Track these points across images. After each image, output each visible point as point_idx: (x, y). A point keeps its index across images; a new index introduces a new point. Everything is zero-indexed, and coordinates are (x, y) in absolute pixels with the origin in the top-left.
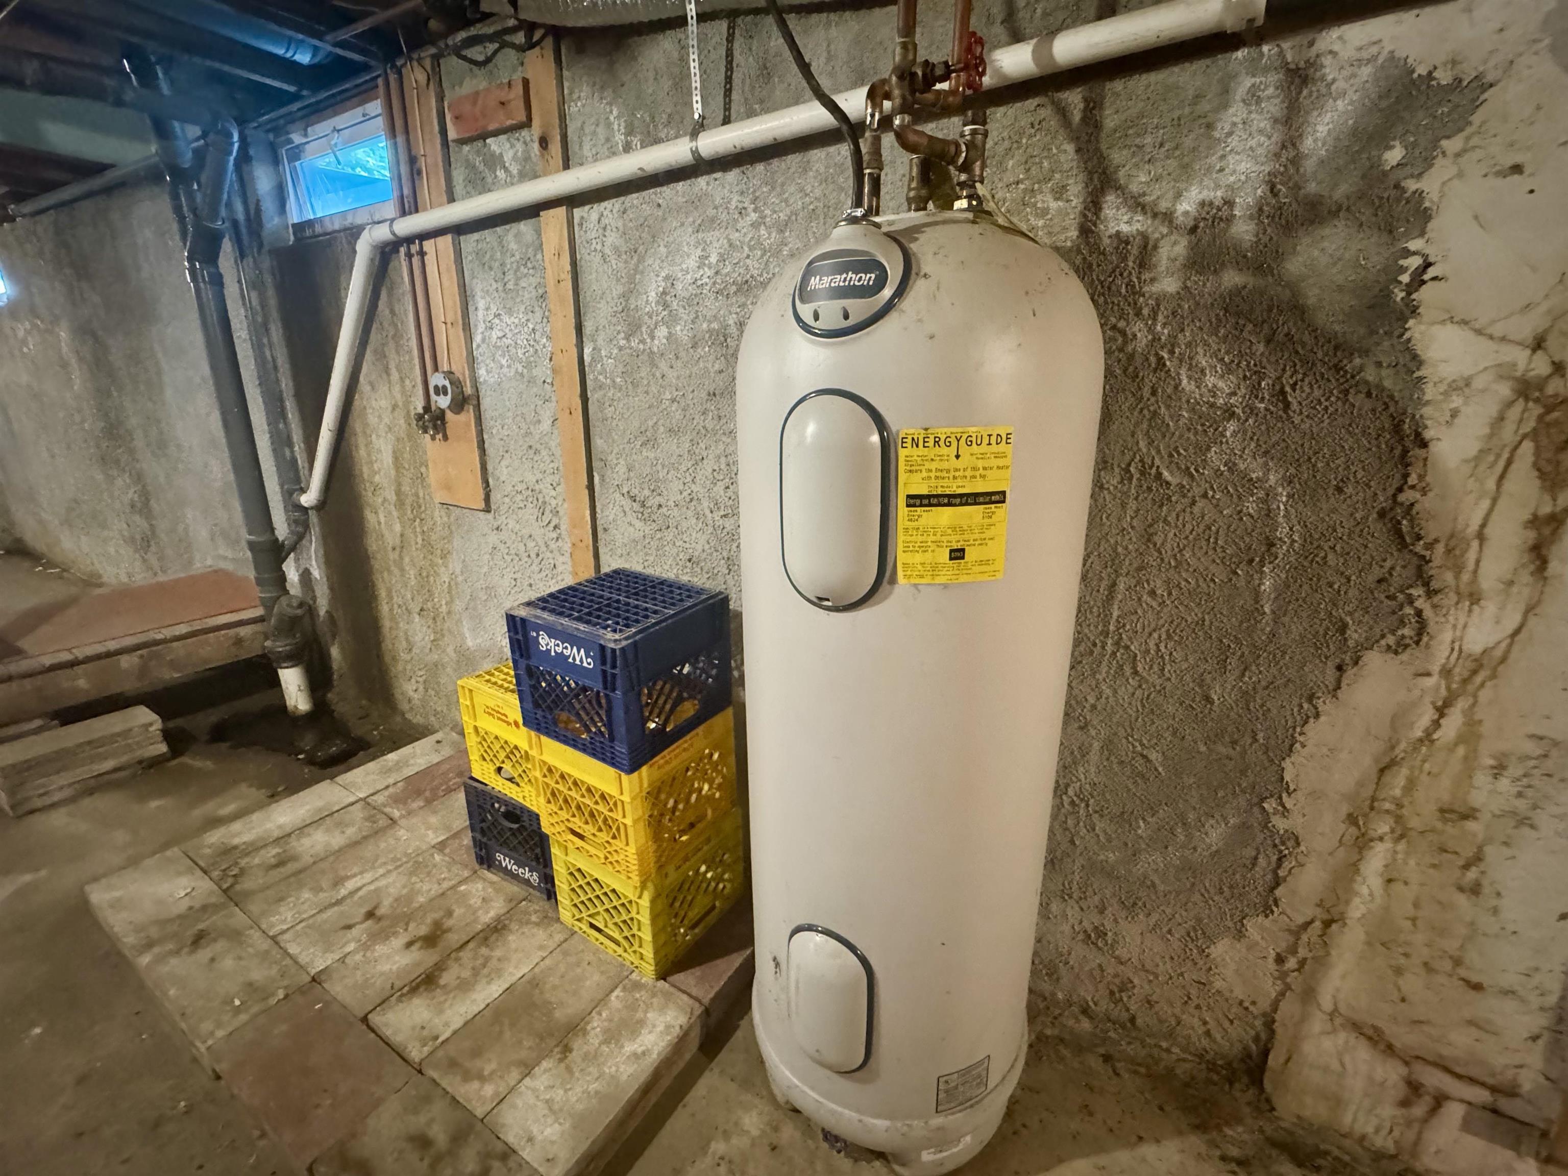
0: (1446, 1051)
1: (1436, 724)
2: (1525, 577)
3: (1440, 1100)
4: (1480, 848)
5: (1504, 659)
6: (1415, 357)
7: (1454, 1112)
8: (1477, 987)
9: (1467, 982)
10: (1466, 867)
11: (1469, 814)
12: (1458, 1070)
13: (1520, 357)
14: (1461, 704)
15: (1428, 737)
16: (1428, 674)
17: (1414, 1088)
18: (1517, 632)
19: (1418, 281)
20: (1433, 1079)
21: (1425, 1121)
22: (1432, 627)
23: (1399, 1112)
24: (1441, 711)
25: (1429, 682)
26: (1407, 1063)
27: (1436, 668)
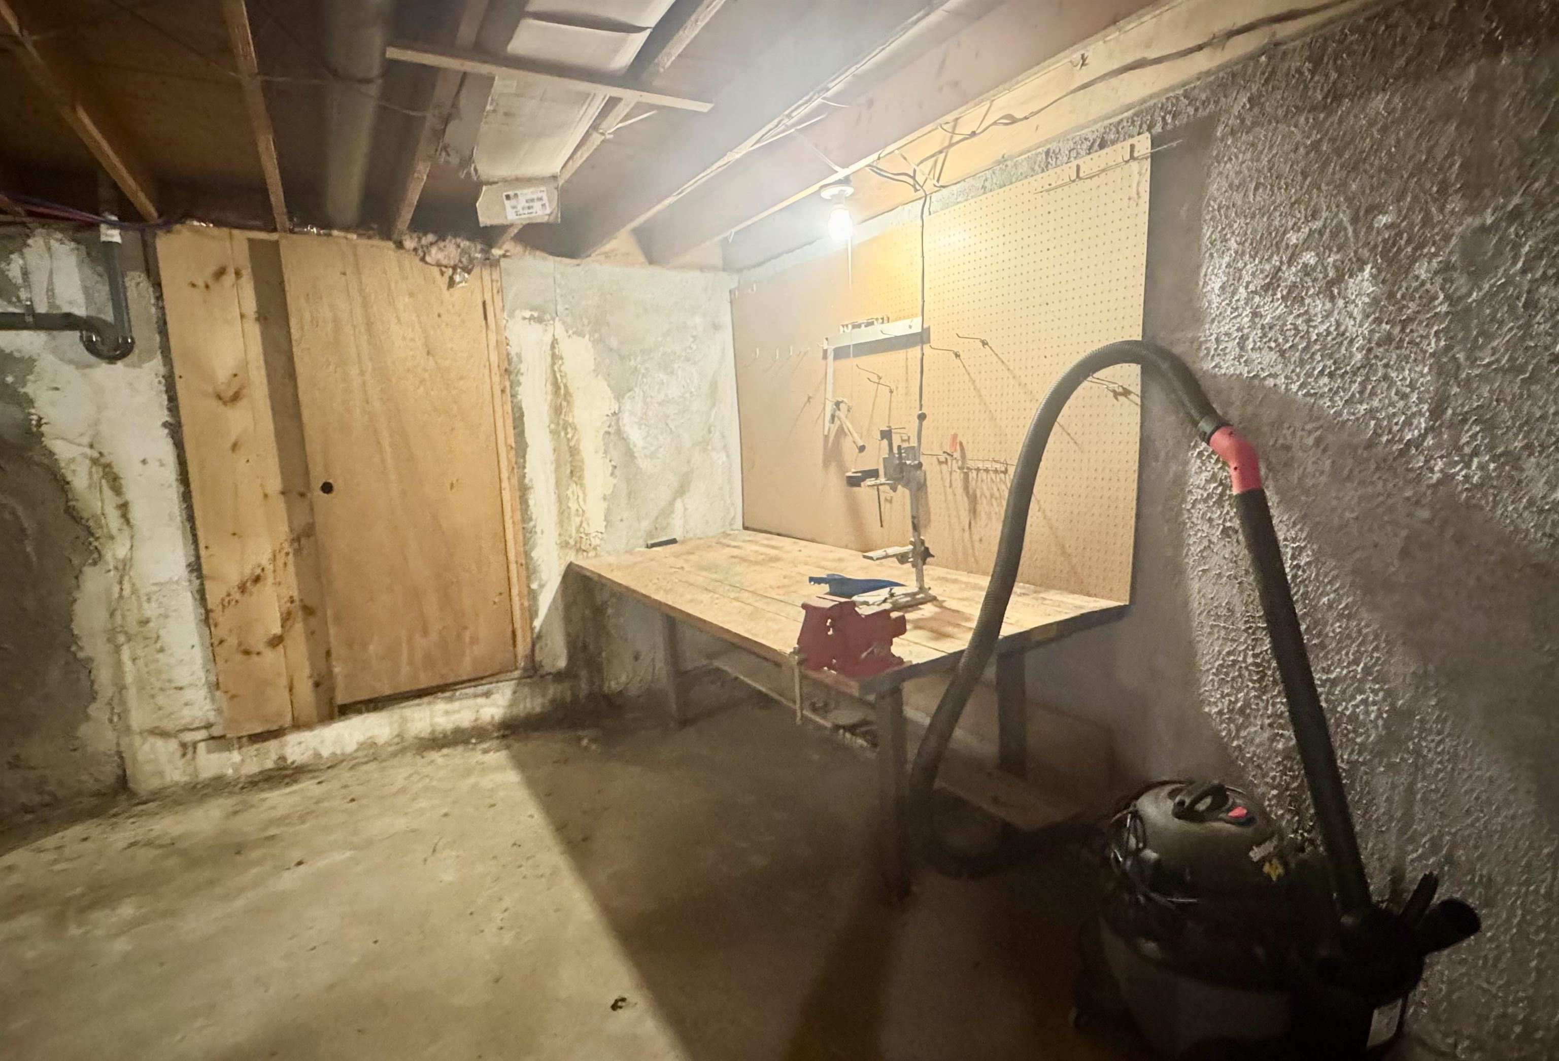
0: (183, 722)
1: (122, 589)
2: (125, 527)
3: (195, 745)
4: (157, 633)
5: (131, 559)
6: (50, 452)
7: (202, 746)
8: (181, 688)
9: (176, 688)
10: (156, 642)
11: (147, 621)
12: (191, 727)
13: (88, 451)
14: (126, 578)
15: (121, 597)
16: (109, 571)
17: (184, 745)
18: (132, 546)
19: (39, 425)
20: (189, 737)
21: (194, 758)
22: (103, 552)
23: (184, 760)
24: (121, 583)
25: (112, 573)
26: (176, 737)
27: (111, 567)
